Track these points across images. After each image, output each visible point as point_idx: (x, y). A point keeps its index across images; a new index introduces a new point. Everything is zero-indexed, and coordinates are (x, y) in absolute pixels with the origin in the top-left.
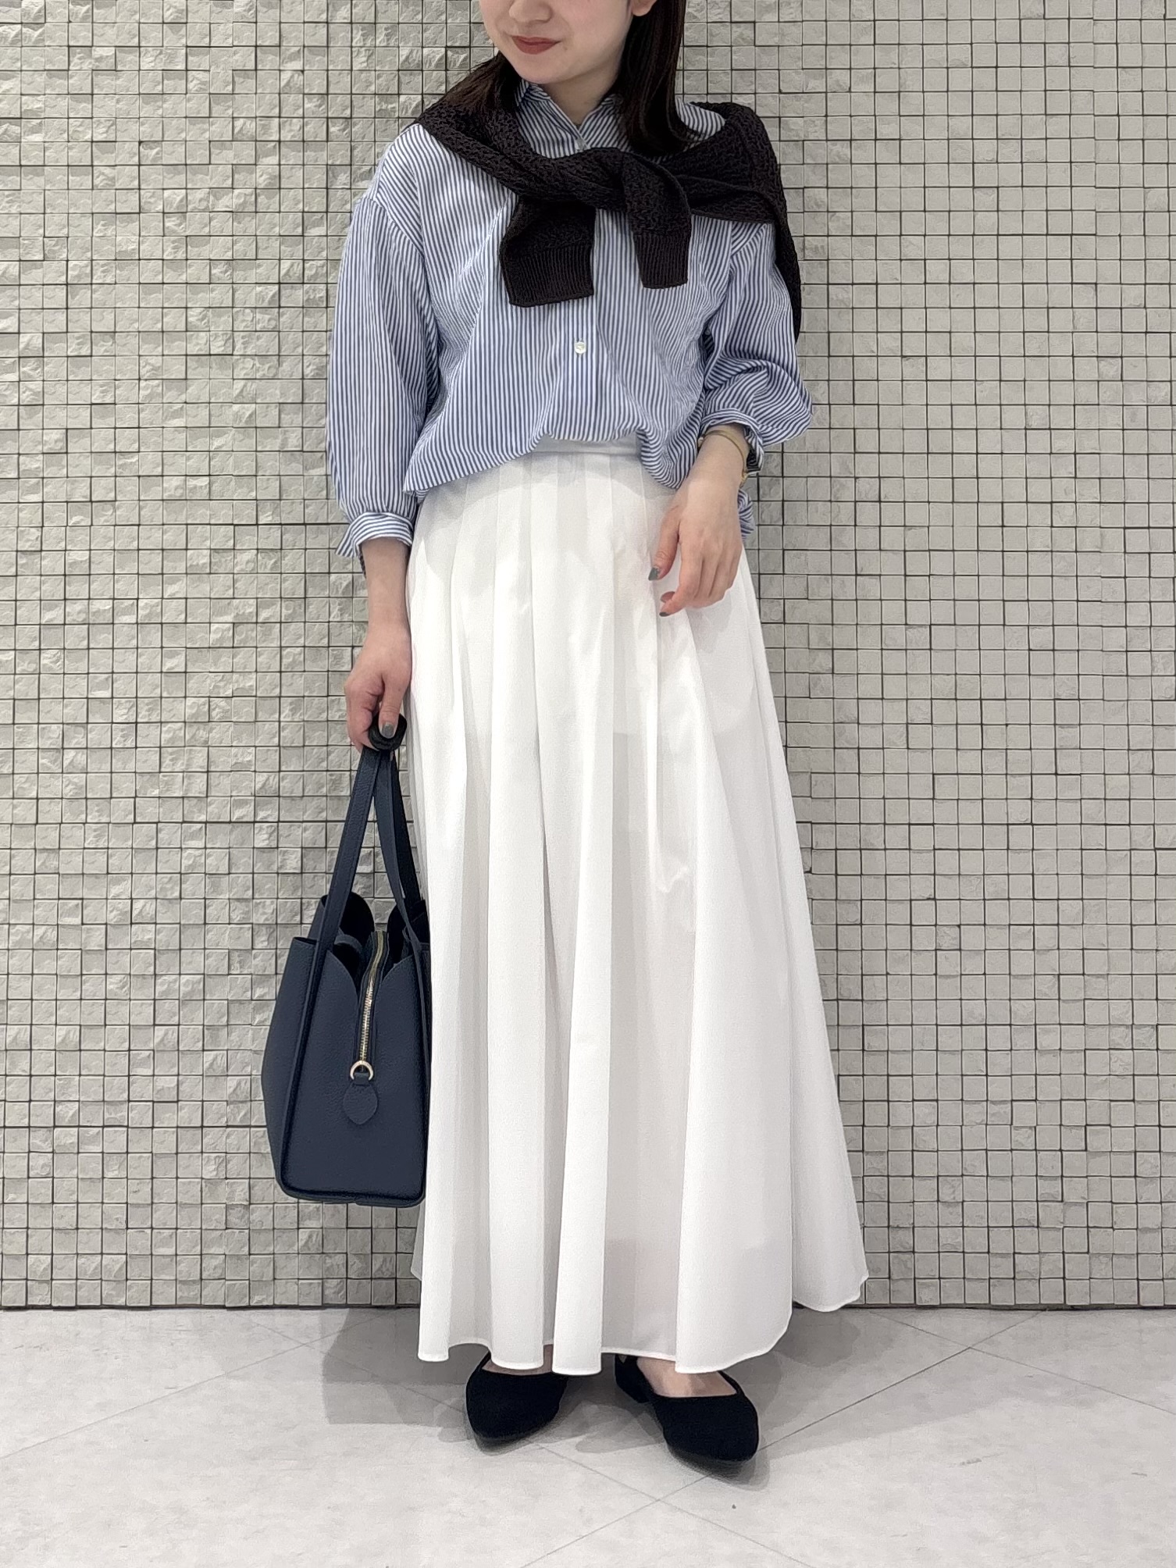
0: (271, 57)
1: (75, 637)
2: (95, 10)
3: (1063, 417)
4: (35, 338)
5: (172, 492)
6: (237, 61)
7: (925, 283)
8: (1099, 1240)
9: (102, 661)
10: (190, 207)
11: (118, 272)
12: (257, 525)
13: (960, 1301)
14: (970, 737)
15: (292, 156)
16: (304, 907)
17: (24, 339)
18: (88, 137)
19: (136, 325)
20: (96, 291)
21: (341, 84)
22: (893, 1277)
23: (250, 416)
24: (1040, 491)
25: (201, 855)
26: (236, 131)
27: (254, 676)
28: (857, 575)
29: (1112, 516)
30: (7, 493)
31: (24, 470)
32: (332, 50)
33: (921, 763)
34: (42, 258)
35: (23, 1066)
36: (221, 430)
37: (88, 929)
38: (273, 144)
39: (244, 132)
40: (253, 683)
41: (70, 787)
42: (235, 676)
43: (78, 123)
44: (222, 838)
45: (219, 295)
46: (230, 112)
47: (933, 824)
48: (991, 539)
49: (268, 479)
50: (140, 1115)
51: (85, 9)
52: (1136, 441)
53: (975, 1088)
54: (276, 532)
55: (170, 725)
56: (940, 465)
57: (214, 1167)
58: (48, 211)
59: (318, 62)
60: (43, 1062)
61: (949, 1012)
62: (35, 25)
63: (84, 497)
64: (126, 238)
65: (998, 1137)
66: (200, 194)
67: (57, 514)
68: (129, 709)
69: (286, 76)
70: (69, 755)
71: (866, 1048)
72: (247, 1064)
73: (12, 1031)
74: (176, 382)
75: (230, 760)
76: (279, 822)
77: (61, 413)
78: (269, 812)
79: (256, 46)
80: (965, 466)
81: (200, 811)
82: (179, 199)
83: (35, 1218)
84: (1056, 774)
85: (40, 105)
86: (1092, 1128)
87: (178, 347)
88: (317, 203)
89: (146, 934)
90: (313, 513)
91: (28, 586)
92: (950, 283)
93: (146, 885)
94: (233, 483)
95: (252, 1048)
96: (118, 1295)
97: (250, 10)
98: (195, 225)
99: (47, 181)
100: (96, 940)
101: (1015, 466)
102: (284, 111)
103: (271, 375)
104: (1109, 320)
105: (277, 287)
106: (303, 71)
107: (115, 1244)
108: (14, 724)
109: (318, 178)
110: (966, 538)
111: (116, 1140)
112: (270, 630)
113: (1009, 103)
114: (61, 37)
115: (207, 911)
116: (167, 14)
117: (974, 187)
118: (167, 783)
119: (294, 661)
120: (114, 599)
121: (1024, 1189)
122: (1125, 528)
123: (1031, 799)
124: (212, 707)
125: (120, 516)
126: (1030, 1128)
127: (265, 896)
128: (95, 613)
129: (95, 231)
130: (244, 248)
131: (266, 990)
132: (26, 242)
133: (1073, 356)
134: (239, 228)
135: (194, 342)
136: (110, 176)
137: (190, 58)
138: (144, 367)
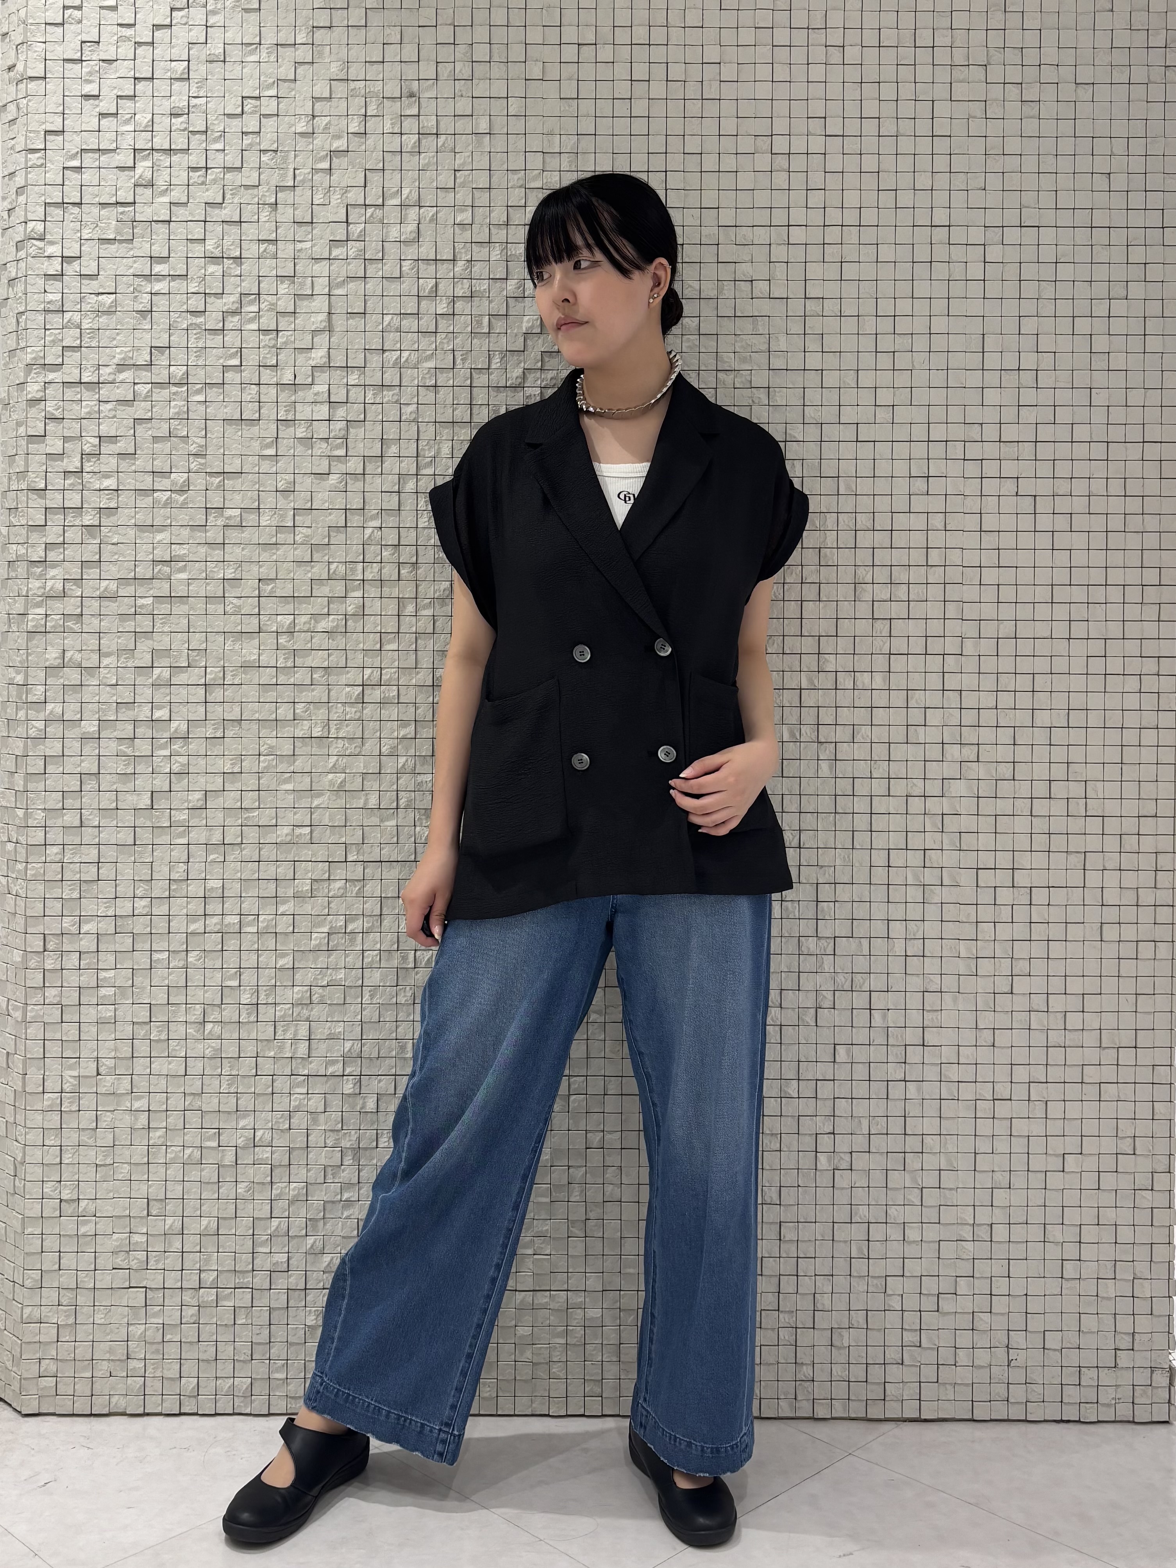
0: (357, 518)
1: (212, 942)
2: (226, 481)
3: (934, 788)
4: (182, 726)
5: (284, 838)
6: (331, 520)
7: (836, 689)
8: (946, 1374)
9: (232, 960)
10: (297, 629)
11: (243, 676)
12: (346, 862)
13: (846, 1415)
14: (862, 1018)
15: (373, 591)
16: (379, 1136)
17: (174, 725)
18: (221, 576)
19: (257, 716)
20: (227, 690)
21: (409, 537)
22: (799, 1398)
23: (341, 782)
24: (916, 841)
25: (304, 1099)
26: (331, 572)
27: (343, 971)
28: (782, 901)
29: (969, 860)
30: (164, 837)
31: (174, 821)
32: (402, 513)
33: (826, 1035)
34: (187, 665)
35: (177, 1245)
36: (320, 794)
37: (223, 1150)
38: (359, 582)
39: (337, 573)
40: (342, 976)
41: (210, 1049)
42: (329, 971)
43: (214, 565)
44: (319, 1086)
45: (317, 693)
46: (326, 558)
47: (834, 1080)
48: (879, 875)
49: (354, 829)
50: (261, 1280)
51: (218, 480)
52: (987, 806)
53: (860, 1266)
54: (360, 867)
55: (282, 1006)
56: (844, 822)
57: (315, 1317)
58: (191, 630)
59: (392, 521)
60: (191, 1243)
61: (842, 1215)
62: (181, 491)
63: (218, 841)
64: (249, 651)
65: (876, 1302)
66: (304, 619)
67: (198, 853)
68: (252, 994)
69: (368, 532)
70: (209, 1026)
71: (782, 1238)
72: (338, 1246)
73: (169, 1221)
74: (286, 758)
75: (326, 1031)
76: (360, 1076)
77: (202, 780)
78: (354, 1069)
79: (346, 509)
80: (862, 822)
81: (304, 1067)
82: (288, 622)
83: (186, 1352)
84: (923, 1045)
85: (185, 551)
86: (943, 1296)
87: (288, 731)
88: (392, 626)
89: (264, 1153)
90: (387, 853)
91: (178, 906)
92: (854, 689)
93: (265, 1119)
94: (328, 831)
95: (341, 1234)
96: (246, 1406)
97: (341, 482)
98: (300, 641)
99: (191, 608)
100: (229, 1158)
101: (897, 822)
102: (367, 557)
103: (356, 753)
104: (969, 717)
105: (361, 688)
106: (381, 528)
107: (244, 1371)
108: (168, 1004)
109: (392, 608)
110: (861, 876)
111: (244, 1297)
112: (355, 938)
113: (899, 557)
114: (200, 501)
115: (309, 1138)
116: (279, 486)
117: (873, 619)
118: (280, 1047)
119: (372, 960)
120: (241, 915)
121: (893, 1338)
122: (977, 869)
123: (905, 1063)
124: (313, 993)
125: (245, 855)
126: (899, 1295)
127: (351, 1128)
128: (226, 926)
129: (226, 646)
130: (336, 659)
131: (351, 1194)
132: (175, 653)
133: (943, 743)
134: (333, 644)
135: (300, 728)
136: (238, 604)
137: (296, 518)
138: (263, 746)
